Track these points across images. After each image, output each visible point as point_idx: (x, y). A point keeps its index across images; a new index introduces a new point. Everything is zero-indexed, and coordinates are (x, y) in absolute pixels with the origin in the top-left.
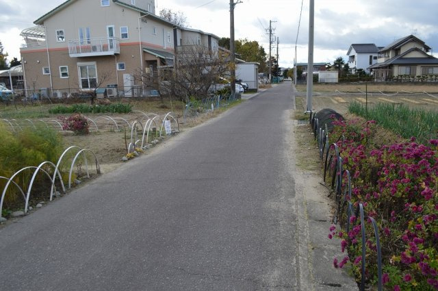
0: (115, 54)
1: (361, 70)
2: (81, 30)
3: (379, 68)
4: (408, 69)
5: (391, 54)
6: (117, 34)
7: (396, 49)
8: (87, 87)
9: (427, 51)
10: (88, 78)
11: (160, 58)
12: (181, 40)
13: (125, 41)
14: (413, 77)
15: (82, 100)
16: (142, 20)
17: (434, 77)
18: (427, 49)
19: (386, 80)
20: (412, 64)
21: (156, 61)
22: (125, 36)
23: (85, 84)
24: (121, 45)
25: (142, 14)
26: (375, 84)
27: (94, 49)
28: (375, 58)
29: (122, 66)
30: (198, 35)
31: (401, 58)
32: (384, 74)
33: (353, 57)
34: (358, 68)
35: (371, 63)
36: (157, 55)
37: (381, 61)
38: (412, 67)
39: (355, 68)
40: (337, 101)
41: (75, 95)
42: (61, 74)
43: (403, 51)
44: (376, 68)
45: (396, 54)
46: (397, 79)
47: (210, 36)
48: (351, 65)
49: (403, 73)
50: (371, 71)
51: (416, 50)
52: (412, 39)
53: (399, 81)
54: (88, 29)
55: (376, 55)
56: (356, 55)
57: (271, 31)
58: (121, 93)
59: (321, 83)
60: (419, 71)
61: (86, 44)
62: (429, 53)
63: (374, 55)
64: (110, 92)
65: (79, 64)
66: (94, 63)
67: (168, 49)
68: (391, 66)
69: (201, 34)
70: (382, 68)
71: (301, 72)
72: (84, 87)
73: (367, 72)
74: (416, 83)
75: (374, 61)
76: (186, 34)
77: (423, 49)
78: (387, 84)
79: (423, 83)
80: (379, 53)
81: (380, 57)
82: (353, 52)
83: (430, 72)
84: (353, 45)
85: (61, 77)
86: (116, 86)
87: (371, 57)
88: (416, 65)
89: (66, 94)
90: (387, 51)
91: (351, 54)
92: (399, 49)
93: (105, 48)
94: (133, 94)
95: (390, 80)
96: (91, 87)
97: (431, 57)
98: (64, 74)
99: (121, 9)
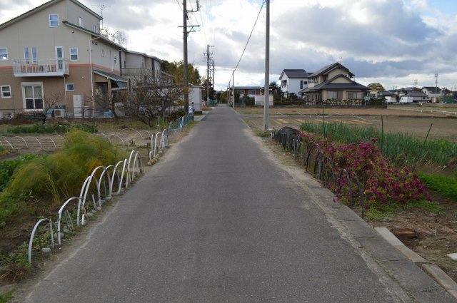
0: (65, 75)
1: (293, 94)
2: (26, 49)
3: (309, 92)
4: (335, 94)
5: (320, 80)
6: (66, 55)
7: (324, 75)
8: (32, 108)
9: (351, 77)
10: (34, 99)
11: (111, 80)
12: (125, 62)
13: (75, 62)
14: (340, 101)
15: (29, 121)
16: (93, 42)
17: (358, 101)
18: (351, 75)
19: (316, 103)
20: (339, 89)
21: (107, 83)
22: (74, 57)
23: (29, 104)
24: (70, 66)
25: (93, 37)
26: (307, 107)
27: (42, 69)
28: (306, 83)
29: (71, 87)
30: (142, 58)
31: (329, 84)
32: (314, 97)
33: (285, 81)
34: (290, 92)
35: (301, 88)
36: (108, 77)
37: (311, 85)
38: (339, 92)
39: (287, 92)
40: (281, 122)
41: (20, 116)
42: (2, 94)
43: (330, 77)
44: (307, 92)
45: (325, 80)
46: (326, 103)
47: (154, 59)
48: (284, 89)
49: (331, 98)
50: (303, 95)
51: (342, 76)
52: (338, 66)
53: (328, 105)
54: (34, 49)
55: (306, 80)
56: (288, 80)
57: (208, 55)
58: (70, 114)
59: (257, 106)
60: (345, 96)
61: (32, 64)
62: (352, 79)
63: (304, 80)
64: (58, 113)
65: (24, 84)
66: (40, 84)
67: (114, 71)
68: (320, 91)
69: (145, 57)
70: (313, 92)
71: (239, 96)
72: (28, 108)
73: (299, 96)
74: (342, 107)
75: (304, 86)
76: (130, 57)
77: (348, 76)
78: (318, 107)
79: (349, 107)
80: (309, 78)
81: (310, 82)
82: (285, 77)
83: (355, 96)
84: (284, 70)
85: (3, 97)
86: (64, 106)
87: (302, 82)
88: (343, 89)
89: (9, 114)
90: (315, 77)
91: (283, 79)
92: (327, 75)
93: (53, 69)
94: (83, 115)
95: (320, 103)
96: (37, 108)
97: (354, 83)
98: (6, 94)
99: (71, 30)
